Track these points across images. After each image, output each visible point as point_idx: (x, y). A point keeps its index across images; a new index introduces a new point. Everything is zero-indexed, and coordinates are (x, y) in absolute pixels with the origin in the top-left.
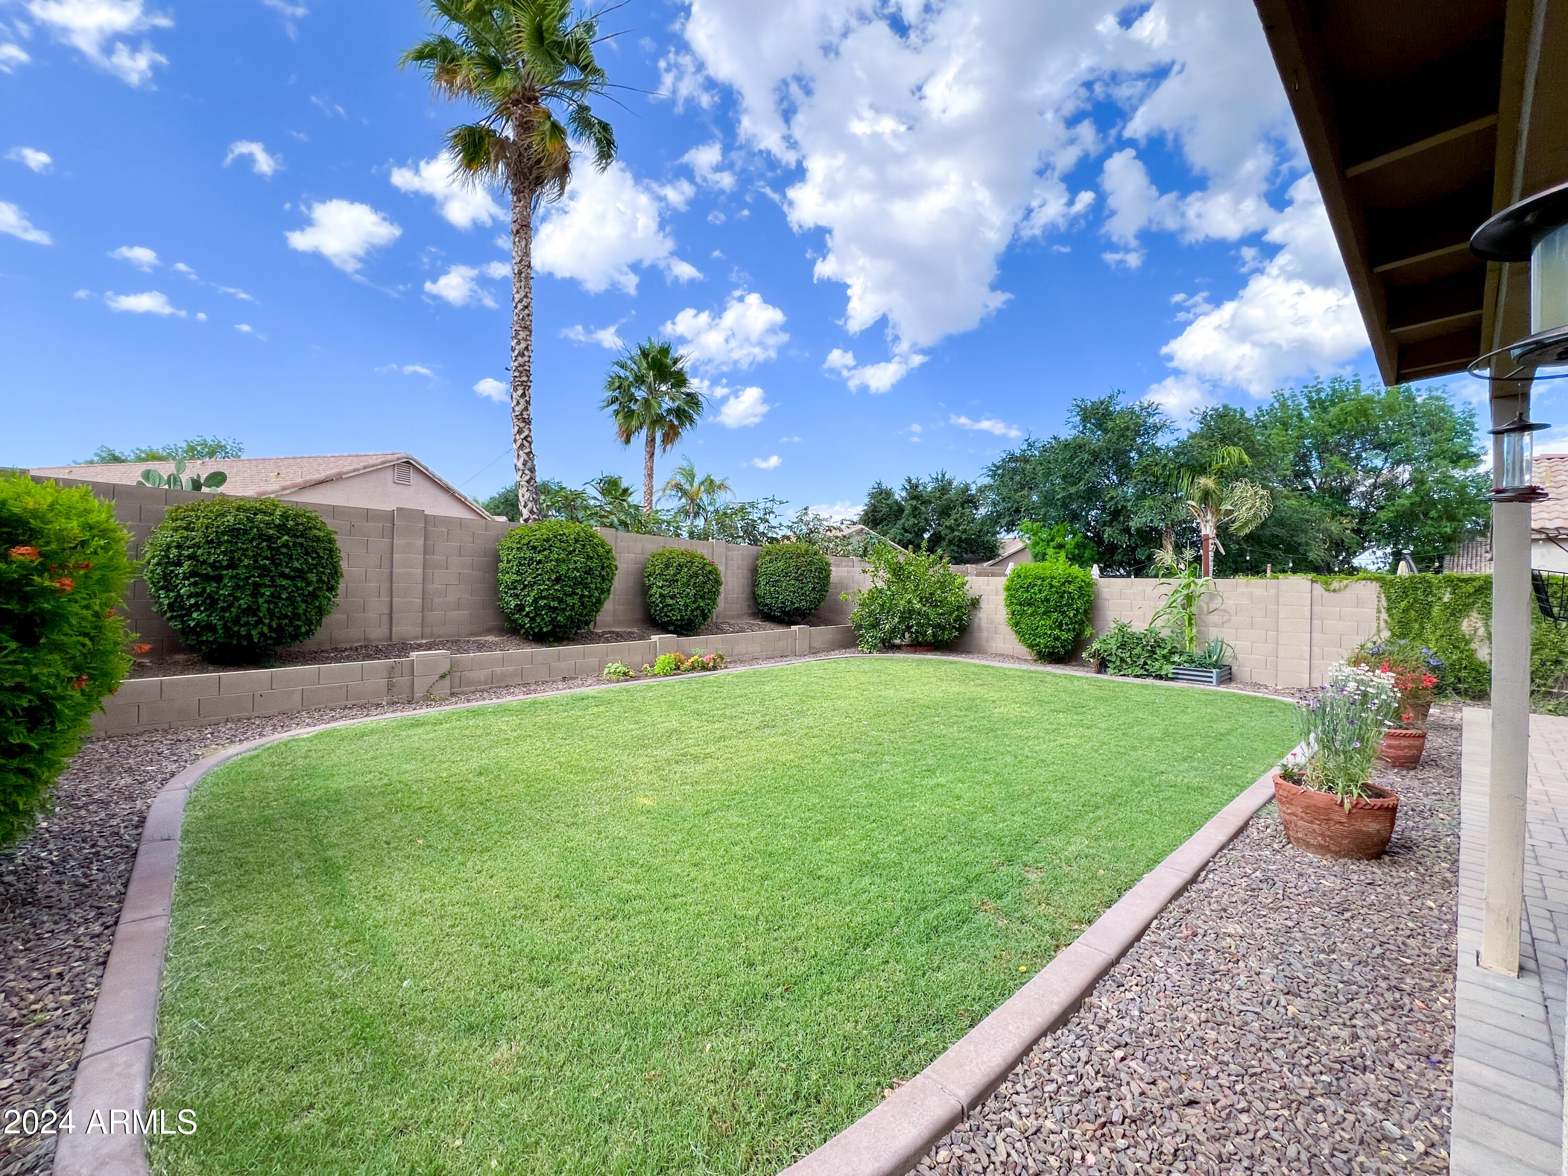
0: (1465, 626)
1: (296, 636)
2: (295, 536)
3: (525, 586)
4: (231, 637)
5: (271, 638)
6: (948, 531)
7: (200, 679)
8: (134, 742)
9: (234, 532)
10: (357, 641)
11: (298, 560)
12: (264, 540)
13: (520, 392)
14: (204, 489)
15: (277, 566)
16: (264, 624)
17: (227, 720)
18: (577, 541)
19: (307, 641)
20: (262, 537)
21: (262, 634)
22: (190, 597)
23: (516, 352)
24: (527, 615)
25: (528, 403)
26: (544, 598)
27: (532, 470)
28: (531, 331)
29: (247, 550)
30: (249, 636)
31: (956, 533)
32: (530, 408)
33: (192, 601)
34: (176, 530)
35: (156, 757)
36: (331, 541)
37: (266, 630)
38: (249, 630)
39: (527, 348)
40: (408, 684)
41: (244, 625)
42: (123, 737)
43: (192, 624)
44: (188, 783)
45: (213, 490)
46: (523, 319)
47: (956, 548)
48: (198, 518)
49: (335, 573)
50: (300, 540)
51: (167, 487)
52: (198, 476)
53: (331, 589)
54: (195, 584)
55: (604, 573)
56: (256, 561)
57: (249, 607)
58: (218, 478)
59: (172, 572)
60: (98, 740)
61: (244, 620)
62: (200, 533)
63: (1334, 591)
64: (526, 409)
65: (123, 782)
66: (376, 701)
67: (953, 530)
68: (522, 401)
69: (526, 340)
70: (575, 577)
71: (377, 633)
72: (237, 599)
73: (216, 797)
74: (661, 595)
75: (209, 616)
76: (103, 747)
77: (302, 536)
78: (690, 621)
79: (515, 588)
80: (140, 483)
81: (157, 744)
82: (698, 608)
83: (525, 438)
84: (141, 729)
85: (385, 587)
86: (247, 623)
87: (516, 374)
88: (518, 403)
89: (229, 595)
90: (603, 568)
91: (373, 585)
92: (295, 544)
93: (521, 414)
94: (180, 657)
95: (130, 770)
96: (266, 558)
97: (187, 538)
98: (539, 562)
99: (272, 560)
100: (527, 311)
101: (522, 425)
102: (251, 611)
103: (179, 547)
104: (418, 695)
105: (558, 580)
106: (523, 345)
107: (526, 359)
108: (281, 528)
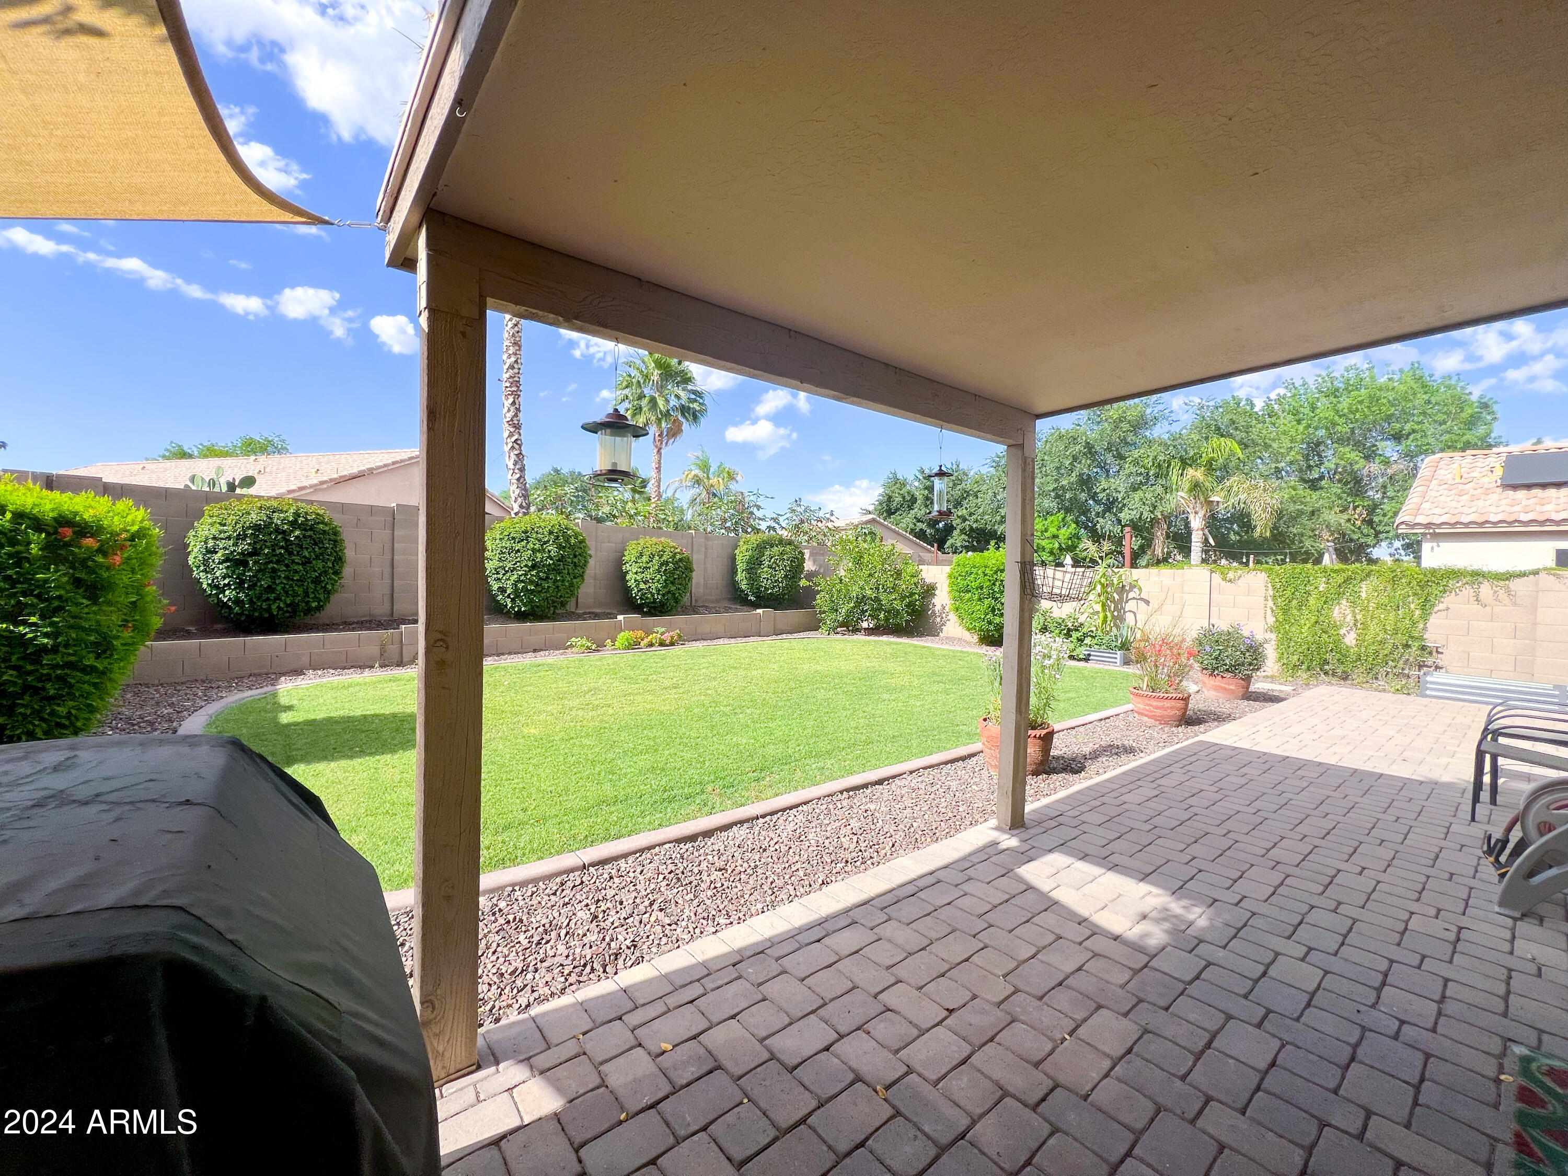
0: (1336, 613)
1: (309, 611)
2: (306, 530)
3: (507, 572)
4: (255, 610)
5: (287, 612)
6: (959, 521)
7: (230, 642)
8: (178, 688)
9: (257, 528)
10: (364, 616)
11: (307, 549)
12: (280, 533)
13: (511, 400)
14: (238, 491)
15: (291, 553)
16: (281, 600)
17: (251, 675)
18: (551, 533)
19: (318, 614)
20: (277, 530)
21: (279, 608)
22: (224, 578)
23: (507, 365)
24: (509, 596)
25: (518, 410)
26: (522, 581)
27: (522, 470)
28: (520, 346)
29: (266, 541)
30: (269, 610)
31: (968, 523)
32: (520, 415)
33: (226, 581)
34: (212, 524)
35: (192, 697)
36: (336, 533)
37: (282, 605)
38: (270, 605)
39: (516, 362)
40: (397, 651)
41: (265, 601)
42: (171, 684)
43: (225, 600)
44: (210, 712)
45: (244, 491)
46: (513, 335)
47: (966, 538)
48: (229, 515)
49: (339, 559)
50: (309, 533)
51: (208, 489)
52: (234, 479)
53: (336, 573)
54: (227, 568)
55: (576, 560)
56: (274, 550)
57: (269, 587)
58: (249, 481)
59: (209, 558)
60: (153, 685)
61: (265, 597)
62: (231, 528)
63: (1230, 581)
64: (516, 415)
65: (166, 711)
66: (370, 664)
67: (964, 520)
68: (512, 409)
69: (516, 354)
70: (550, 565)
71: (381, 610)
72: (259, 580)
73: (227, 721)
74: (635, 581)
75: (238, 593)
76: (155, 690)
77: (311, 529)
78: (662, 604)
79: (498, 573)
80: (186, 486)
81: (194, 690)
82: (669, 592)
83: (515, 441)
84: (184, 680)
85: (387, 570)
86: (268, 599)
87: (508, 385)
88: (509, 410)
89: (253, 576)
90: (575, 556)
91: (377, 569)
92: (304, 536)
93: (512, 420)
94: (219, 626)
95: (172, 705)
96: (282, 547)
97: (221, 532)
98: (518, 551)
99: (286, 549)
100: (516, 329)
101: (512, 430)
102: (270, 589)
103: (215, 538)
104: (405, 660)
105: (533, 567)
106: (513, 359)
107: (516, 371)
108: (294, 523)
